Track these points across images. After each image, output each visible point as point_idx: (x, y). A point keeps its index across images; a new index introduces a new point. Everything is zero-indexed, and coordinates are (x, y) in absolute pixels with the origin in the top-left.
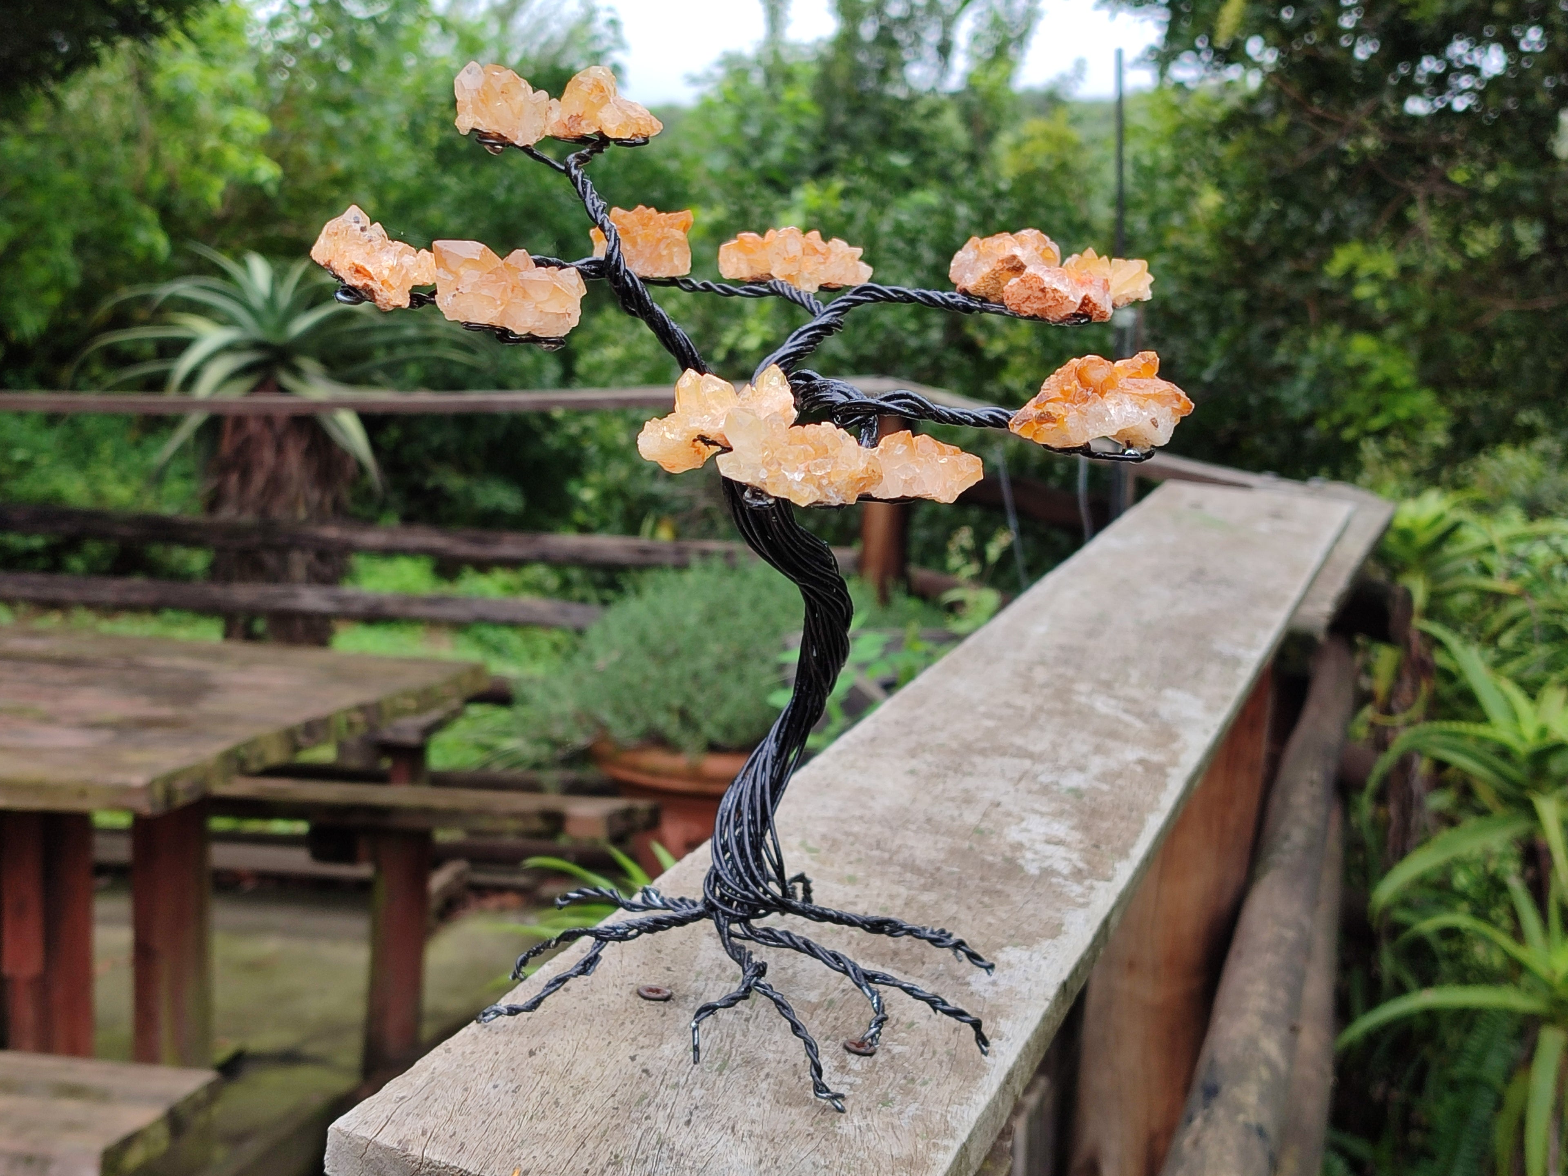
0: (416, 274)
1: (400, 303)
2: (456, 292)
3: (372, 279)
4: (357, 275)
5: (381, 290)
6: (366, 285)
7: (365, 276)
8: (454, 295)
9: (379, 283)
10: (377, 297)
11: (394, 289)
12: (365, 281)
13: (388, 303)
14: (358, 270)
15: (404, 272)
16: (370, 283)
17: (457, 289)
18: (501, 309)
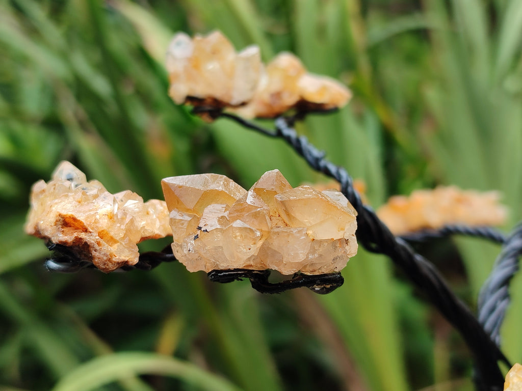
0: (143, 223)
1: (126, 259)
2: (199, 232)
3: (86, 230)
4: (66, 229)
5: (99, 244)
6: (78, 240)
7: (77, 229)
8: (197, 237)
9: (95, 234)
10: (94, 253)
11: (116, 242)
12: (75, 235)
13: (110, 260)
14: (66, 223)
15: (127, 220)
16: (83, 235)
17: (200, 228)
18: (260, 243)
